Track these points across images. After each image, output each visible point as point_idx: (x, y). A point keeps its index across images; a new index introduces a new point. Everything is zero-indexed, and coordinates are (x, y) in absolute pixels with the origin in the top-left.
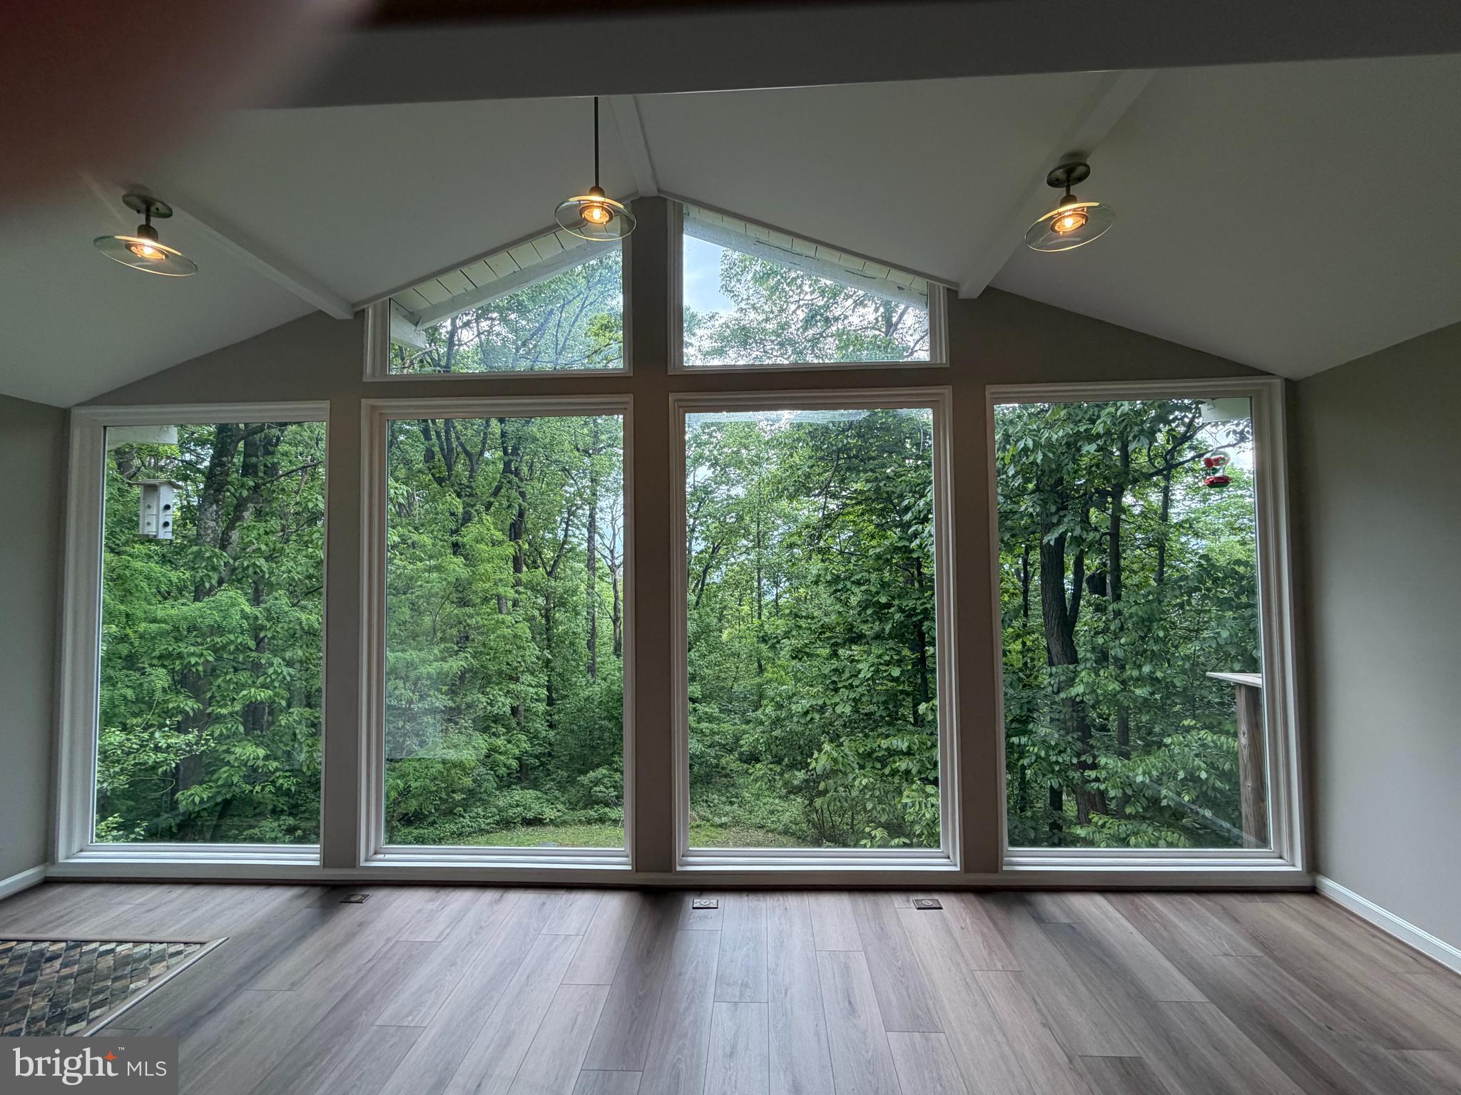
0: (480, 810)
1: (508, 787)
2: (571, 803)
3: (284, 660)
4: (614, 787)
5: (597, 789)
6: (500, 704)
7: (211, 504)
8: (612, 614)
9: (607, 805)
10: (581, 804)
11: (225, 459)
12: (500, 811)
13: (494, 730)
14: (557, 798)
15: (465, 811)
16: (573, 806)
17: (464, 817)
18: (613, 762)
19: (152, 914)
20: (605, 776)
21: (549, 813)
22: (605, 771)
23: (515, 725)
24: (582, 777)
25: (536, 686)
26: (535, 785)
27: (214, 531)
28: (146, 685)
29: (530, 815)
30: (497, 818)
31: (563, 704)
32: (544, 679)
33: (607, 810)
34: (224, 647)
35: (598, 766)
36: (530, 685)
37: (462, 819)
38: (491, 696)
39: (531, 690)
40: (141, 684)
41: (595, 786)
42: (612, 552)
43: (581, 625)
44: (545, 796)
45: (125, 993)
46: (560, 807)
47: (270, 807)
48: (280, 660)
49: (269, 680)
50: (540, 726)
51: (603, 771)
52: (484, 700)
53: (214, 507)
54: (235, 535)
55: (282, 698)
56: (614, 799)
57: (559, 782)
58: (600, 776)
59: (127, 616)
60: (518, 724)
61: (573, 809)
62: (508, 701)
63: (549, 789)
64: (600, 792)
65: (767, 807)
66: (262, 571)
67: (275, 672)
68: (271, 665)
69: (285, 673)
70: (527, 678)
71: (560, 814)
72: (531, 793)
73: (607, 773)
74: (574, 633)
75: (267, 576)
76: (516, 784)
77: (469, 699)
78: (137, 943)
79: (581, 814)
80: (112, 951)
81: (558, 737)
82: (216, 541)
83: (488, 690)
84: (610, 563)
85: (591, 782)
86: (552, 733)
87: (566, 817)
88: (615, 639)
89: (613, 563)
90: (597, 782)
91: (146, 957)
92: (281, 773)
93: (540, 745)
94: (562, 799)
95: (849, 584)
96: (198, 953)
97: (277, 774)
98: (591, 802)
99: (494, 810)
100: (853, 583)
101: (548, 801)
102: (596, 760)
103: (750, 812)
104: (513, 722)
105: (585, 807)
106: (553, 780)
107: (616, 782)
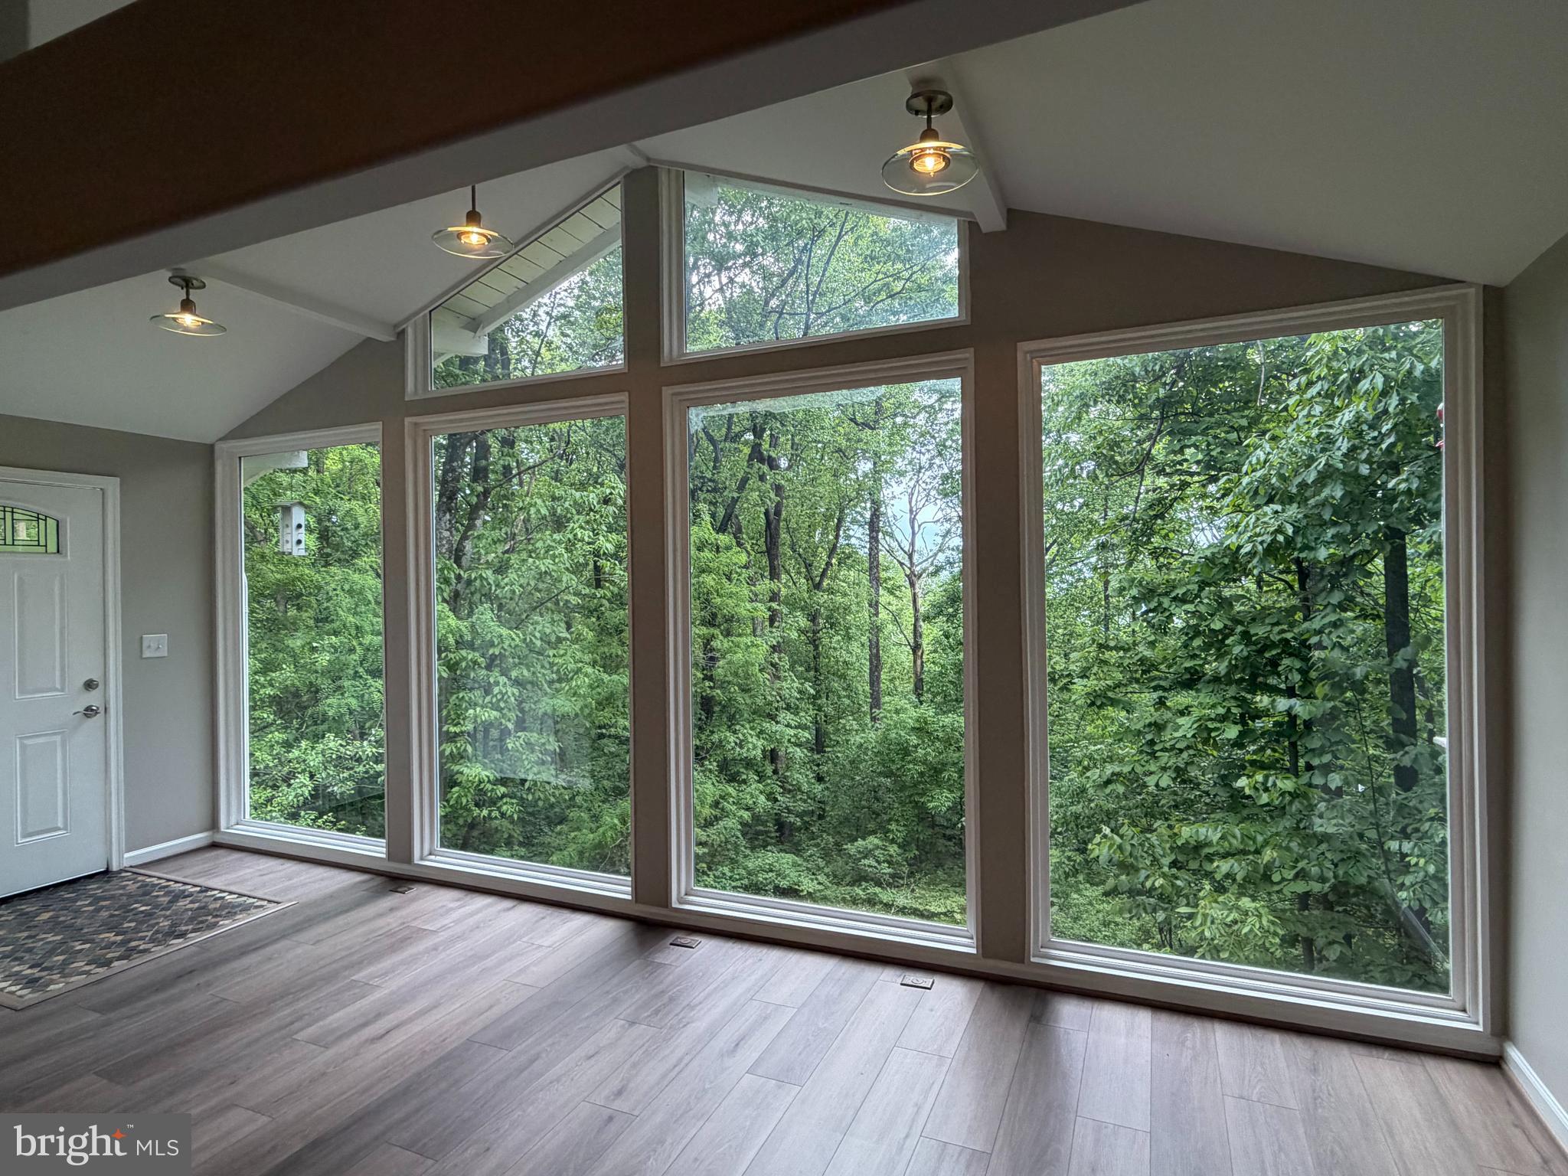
0: (726, 870)
1: (764, 847)
2: (835, 876)
3: (510, 679)
4: (889, 862)
5: (866, 862)
6: (750, 746)
7: (445, 513)
8: (912, 641)
9: (879, 884)
10: (848, 879)
11: (455, 464)
12: (749, 873)
13: (744, 777)
14: (819, 869)
15: (710, 869)
16: (837, 879)
17: (708, 876)
18: (889, 831)
19: (265, 878)
20: (877, 847)
21: (808, 885)
22: (876, 841)
23: (770, 773)
24: (849, 846)
25: (796, 727)
26: (797, 850)
27: (449, 542)
28: (367, 696)
29: (784, 884)
30: (746, 882)
31: (834, 752)
32: (806, 718)
33: (878, 890)
34: (457, 663)
35: (873, 832)
36: (788, 726)
37: (705, 878)
38: (740, 735)
39: (792, 732)
40: (363, 695)
41: (865, 857)
42: (910, 557)
43: (857, 654)
44: (805, 864)
45: (214, 925)
46: (821, 878)
47: (506, 836)
48: (506, 680)
49: (494, 700)
50: (801, 777)
51: (873, 841)
52: (732, 739)
53: (448, 516)
54: (468, 546)
55: (509, 720)
56: (887, 877)
57: (822, 849)
58: (871, 847)
59: (357, 628)
60: (775, 772)
61: (838, 884)
62: (760, 743)
63: (811, 856)
64: (869, 866)
65: (1100, 915)
66: (489, 584)
67: (501, 692)
68: (497, 683)
69: (509, 694)
70: (785, 717)
71: (821, 887)
72: (789, 858)
73: (880, 843)
74: (845, 662)
75: (493, 588)
76: (775, 845)
77: (715, 737)
78: (241, 895)
79: (843, 890)
80: (223, 898)
81: (826, 793)
82: (451, 552)
83: (738, 727)
84: (908, 572)
85: (859, 852)
86: (818, 788)
87: (828, 892)
88: (915, 673)
89: (912, 572)
90: (867, 854)
91: (240, 905)
92: (508, 800)
93: (805, 801)
94: (826, 870)
95: (1166, 602)
96: (273, 909)
97: (505, 800)
98: (860, 878)
99: (744, 872)
100: (1175, 599)
101: (808, 869)
102: (871, 826)
103: (1076, 919)
104: (769, 769)
105: (852, 884)
106: (817, 845)
107: (891, 856)
